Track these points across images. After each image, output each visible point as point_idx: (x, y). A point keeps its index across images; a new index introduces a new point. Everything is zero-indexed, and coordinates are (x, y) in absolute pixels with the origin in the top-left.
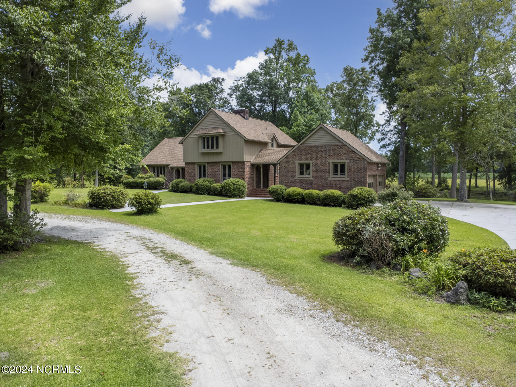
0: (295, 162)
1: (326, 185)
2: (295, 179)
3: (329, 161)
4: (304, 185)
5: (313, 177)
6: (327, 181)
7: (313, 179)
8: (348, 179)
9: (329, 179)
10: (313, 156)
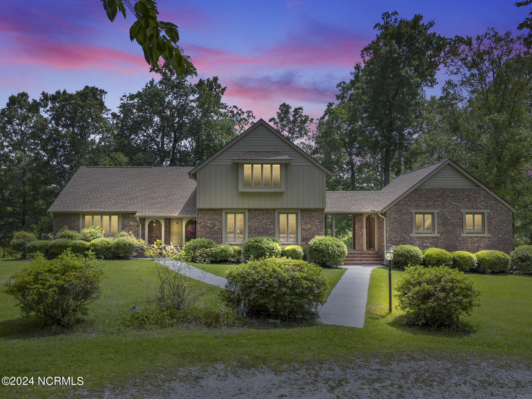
0: (411, 211)
1: (458, 244)
2: (411, 235)
3: (462, 211)
4: (424, 244)
5: (438, 233)
6: (460, 238)
7: (439, 235)
8: (489, 235)
9: (462, 235)
10: (438, 203)
